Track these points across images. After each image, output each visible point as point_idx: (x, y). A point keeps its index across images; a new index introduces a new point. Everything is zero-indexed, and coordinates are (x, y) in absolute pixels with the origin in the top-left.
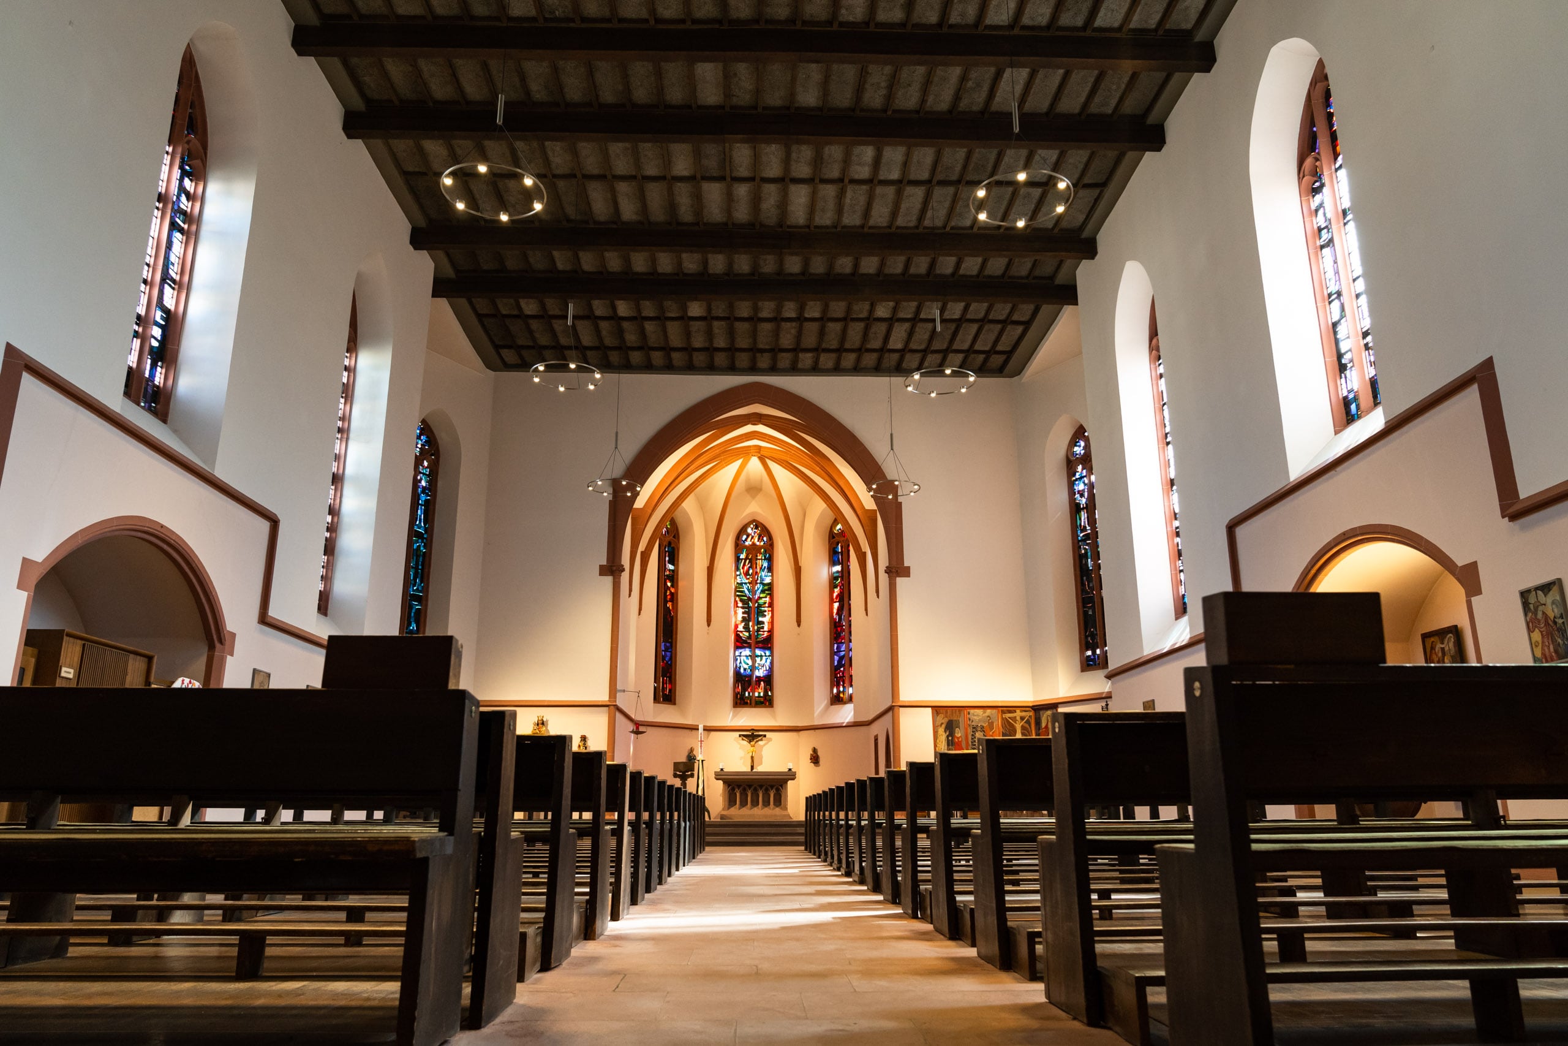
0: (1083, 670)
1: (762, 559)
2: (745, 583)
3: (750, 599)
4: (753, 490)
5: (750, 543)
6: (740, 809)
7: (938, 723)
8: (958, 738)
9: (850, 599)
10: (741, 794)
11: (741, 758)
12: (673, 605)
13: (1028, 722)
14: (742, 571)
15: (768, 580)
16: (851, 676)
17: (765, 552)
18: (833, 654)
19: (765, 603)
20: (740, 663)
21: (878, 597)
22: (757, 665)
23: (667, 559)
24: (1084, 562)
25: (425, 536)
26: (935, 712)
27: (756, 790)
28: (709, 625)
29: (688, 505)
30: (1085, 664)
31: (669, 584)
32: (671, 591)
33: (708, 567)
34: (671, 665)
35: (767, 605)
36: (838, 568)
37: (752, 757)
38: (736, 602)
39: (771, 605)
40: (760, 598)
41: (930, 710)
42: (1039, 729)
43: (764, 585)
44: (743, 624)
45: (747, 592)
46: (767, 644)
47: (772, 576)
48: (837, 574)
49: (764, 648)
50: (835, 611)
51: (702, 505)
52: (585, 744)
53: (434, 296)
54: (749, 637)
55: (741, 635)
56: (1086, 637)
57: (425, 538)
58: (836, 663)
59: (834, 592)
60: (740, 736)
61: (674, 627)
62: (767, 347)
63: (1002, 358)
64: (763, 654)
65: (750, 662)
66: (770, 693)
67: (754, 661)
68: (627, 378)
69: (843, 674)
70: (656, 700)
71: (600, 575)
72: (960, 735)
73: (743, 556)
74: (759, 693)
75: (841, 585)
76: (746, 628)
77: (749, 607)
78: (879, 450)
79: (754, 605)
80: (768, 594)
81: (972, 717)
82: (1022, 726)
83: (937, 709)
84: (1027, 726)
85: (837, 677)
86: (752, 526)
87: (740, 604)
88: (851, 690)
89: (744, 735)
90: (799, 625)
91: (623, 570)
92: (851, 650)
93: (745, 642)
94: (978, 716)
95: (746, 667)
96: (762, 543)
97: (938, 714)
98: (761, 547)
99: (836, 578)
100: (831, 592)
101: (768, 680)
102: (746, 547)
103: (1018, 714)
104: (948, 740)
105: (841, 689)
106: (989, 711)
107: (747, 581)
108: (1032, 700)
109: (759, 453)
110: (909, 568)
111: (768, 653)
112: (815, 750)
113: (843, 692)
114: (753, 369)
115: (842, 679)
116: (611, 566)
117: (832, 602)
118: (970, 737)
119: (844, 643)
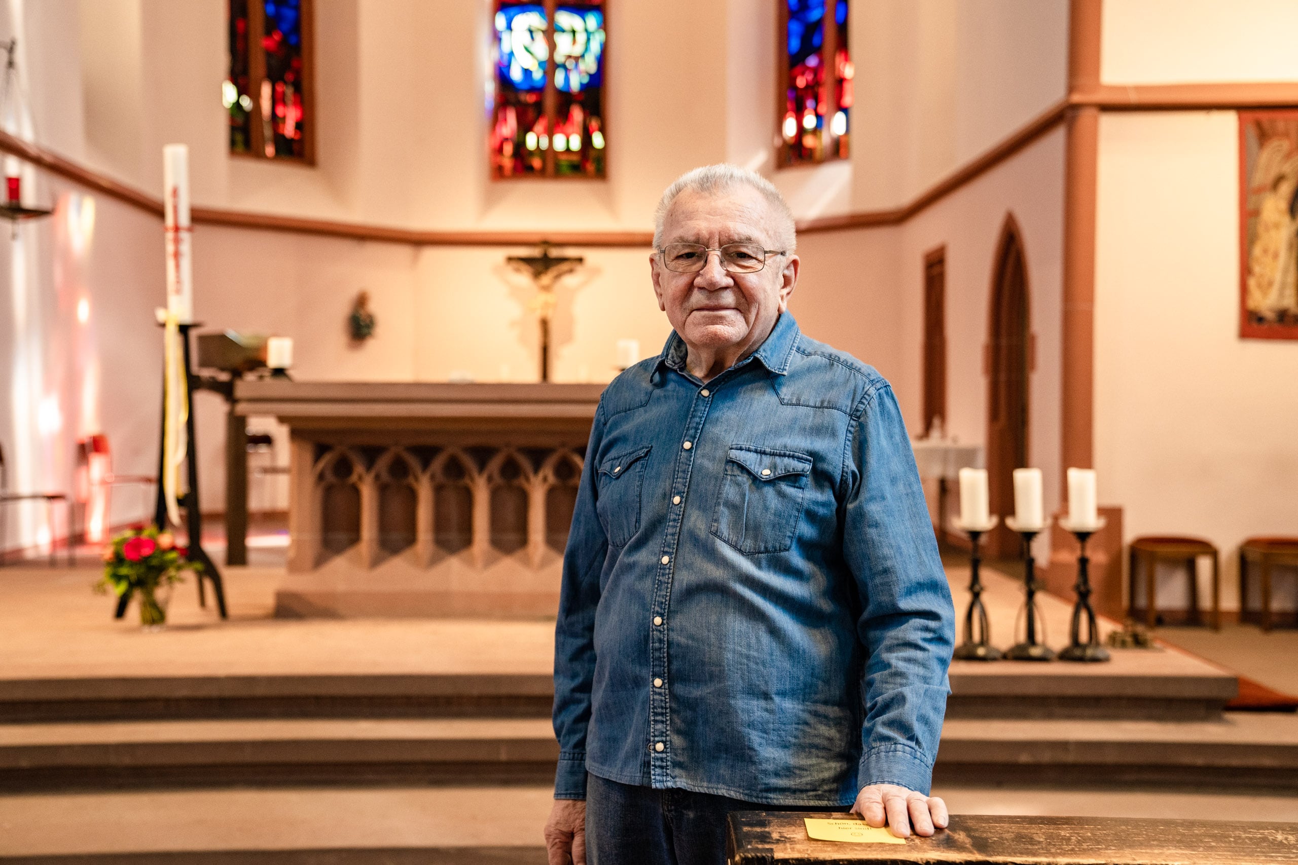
10: (383, 490)
11: (513, 323)
16: (842, 78)
18: (787, 15)
20: (512, 50)
22: (560, 58)
26: (1252, 133)
34: (296, 47)
37: (544, 322)
41: (1229, 121)
58: (795, 44)
60: (509, 259)
64: (579, 25)
65: (539, 49)
66: (598, 139)
67: (552, 47)
69: (816, 74)
70: (241, 148)
74: (567, 138)
83: (1263, 116)
85: (796, 86)
88: (837, 124)
89: (519, 259)
95: (530, 61)
97: (1264, 136)
101: (593, 99)
105: (810, 121)
111: (592, 20)
113: (817, 130)
115: (812, 89)
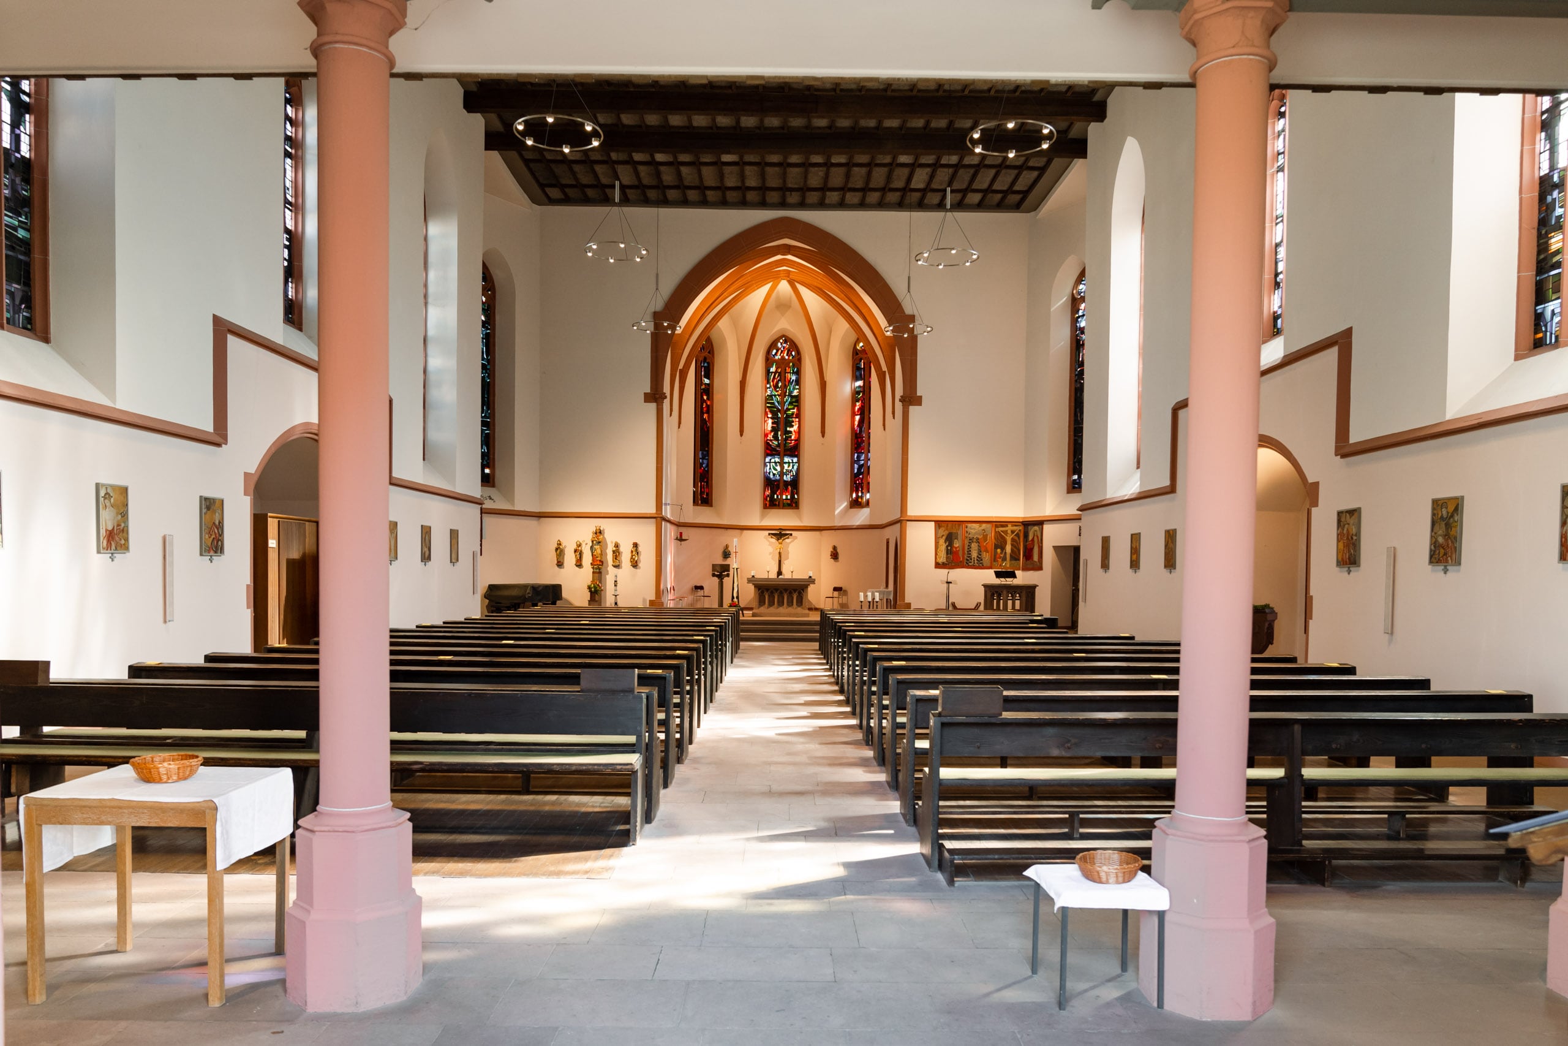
0: (1069, 492)
1: (790, 373)
2: (775, 396)
3: (779, 410)
4: (783, 306)
5: (780, 357)
6: (768, 608)
7: (940, 535)
8: (956, 548)
9: (870, 413)
10: (769, 596)
11: (770, 553)
12: (709, 417)
13: (1018, 535)
14: (772, 384)
15: (795, 393)
16: (869, 483)
17: (794, 366)
18: (853, 462)
19: (793, 414)
20: (770, 469)
21: (894, 418)
22: (785, 471)
23: (703, 373)
24: (1078, 395)
25: (488, 367)
26: (937, 526)
27: (781, 593)
28: (741, 435)
29: (723, 324)
30: (1071, 487)
31: (705, 397)
32: (707, 404)
33: (741, 381)
34: (708, 471)
35: (794, 416)
36: (860, 383)
37: (780, 553)
38: (766, 414)
39: (798, 416)
40: (788, 409)
41: (933, 523)
42: (1027, 541)
43: (792, 397)
44: (772, 434)
45: (777, 404)
46: (794, 451)
47: (799, 389)
48: (860, 389)
49: (792, 455)
50: (856, 423)
51: (735, 323)
52: (636, 550)
53: (486, 149)
54: (779, 445)
55: (771, 443)
56: (1074, 463)
57: (489, 369)
58: (856, 471)
59: (856, 405)
60: (769, 534)
61: (710, 436)
62: (796, 186)
63: (1018, 197)
64: (791, 461)
65: (778, 468)
66: (796, 496)
67: (782, 468)
68: (665, 212)
69: (862, 481)
70: (695, 503)
71: (645, 402)
72: (957, 545)
73: (773, 369)
74: (787, 496)
75: (862, 397)
76: (776, 437)
77: (778, 418)
78: (898, 287)
79: (782, 416)
80: (795, 406)
81: (969, 530)
82: (1012, 539)
83: (939, 523)
84: (1016, 538)
85: (856, 483)
86: (781, 341)
87: (770, 416)
88: (868, 496)
89: (772, 534)
90: (823, 436)
91: (666, 397)
92: (869, 460)
93: (774, 450)
94: (974, 529)
95: (775, 472)
96: (791, 358)
97: (940, 527)
98: (789, 361)
99: (858, 393)
100: (854, 406)
101: (795, 484)
102: (776, 361)
103: (1010, 528)
104: (947, 550)
105: (860, 494)
106: (984, 526)
107: (776, 394)
108: (1023, 516)
109: (788, 277)
110: (921, 397)
111: (795, 460)
112: (835, 548)
113: (862, 497)
114: (783, 205)
115: (861, 485)
116: (655, 394)
117: (854, 414)
118: (966, 547)
119: (863, 453)
